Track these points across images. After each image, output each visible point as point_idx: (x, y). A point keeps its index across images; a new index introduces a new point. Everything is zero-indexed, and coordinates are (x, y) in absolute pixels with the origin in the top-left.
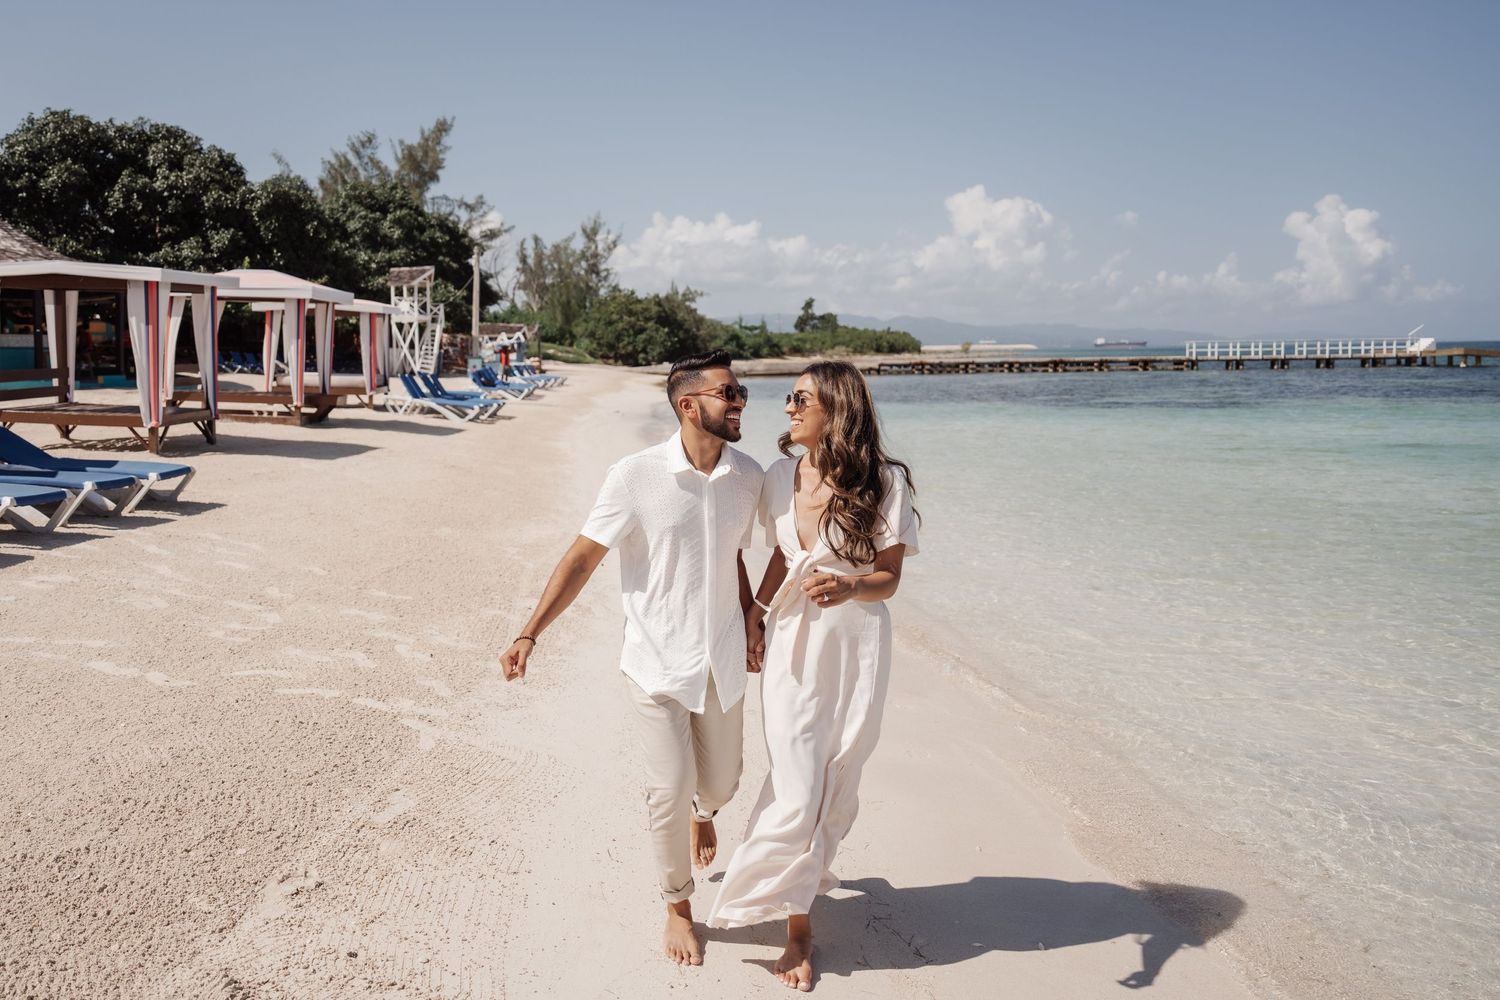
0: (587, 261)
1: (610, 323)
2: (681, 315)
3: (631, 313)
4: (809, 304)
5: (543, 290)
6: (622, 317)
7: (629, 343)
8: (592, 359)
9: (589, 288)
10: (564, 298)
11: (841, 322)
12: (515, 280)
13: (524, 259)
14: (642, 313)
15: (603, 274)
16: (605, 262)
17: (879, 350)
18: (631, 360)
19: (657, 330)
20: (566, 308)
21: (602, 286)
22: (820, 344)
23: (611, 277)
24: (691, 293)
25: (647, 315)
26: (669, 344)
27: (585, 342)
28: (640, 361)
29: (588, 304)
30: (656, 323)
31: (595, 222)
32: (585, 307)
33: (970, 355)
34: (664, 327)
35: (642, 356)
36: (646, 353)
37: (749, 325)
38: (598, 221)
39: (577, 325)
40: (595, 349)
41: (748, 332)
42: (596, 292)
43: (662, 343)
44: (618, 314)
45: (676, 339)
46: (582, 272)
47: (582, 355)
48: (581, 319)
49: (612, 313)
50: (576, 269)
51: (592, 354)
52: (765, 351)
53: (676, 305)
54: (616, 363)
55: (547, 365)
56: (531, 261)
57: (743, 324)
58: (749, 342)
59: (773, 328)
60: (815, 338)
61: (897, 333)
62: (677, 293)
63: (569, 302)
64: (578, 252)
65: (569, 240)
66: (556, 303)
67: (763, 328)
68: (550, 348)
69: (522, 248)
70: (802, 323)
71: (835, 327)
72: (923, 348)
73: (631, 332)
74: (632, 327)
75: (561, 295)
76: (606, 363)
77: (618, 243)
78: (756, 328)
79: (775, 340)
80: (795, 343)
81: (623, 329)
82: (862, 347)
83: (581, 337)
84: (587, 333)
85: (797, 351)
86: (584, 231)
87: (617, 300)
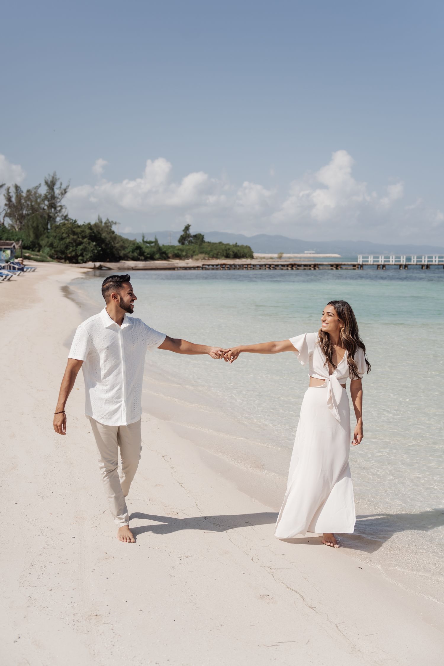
0: (49, 201)
1: (62, 239)
2: (104, 235)
3: (74, 233)
4: (187, 228)
5: (22, 217)
6: (69, 236)
7: (73, 251)
8: (51, 259)
9: (50, 217)
10: (35, 224)
11: (206, 239)
12: (4, 212)
13: (9, 199)
14: (80, 233)
15: (58, 209)
16: (59, 202)
17: (227, 257)
18: (73, 260)
19: (89, 243)
20: (36, 229)
21: (58, 216)
22: (191, 252)
23: (63, 210)
24: (109, 222)
25: (83, 234)
26: (96, 251)
27: (47, 250)
28: (79, 261)
29: (49, 227)
30: (89, 239)
31: (53, 177)
32: (48, 229)
33: (283, 260)
34: (93, 241)
35: (80, 258)
36: (83, 256)
37: (148, 240)
38: (55, 177)
39: (42, 240)
40: (53, 254)
41: (148, 245)
42: (54, 219)
43: (92, 251)
44: (66, 233)
45: (100, 249)
46: (46, 207)
47: (45, 257)
48: (45, 236)
49: (63, 233)
50: (42, 206)
51: (51, 257)
52: (157, 256)
53: (100, 229)
54: (65, 262)
55: (26, 262)
56: (13, 200)
57: (145, 240)
58: (147, 251)
59: (163, 242)
60: (189, 249)
61: (242, 247)
62: (101, 222)
63: (38, 226)
64: (43, 195)
65: (37, 188)
66: (30, 227)
67: (156, 242)
68: (26, 253)
69: (8, 193)
70: (182, 240)
71: (203, 241)
72: (255, 255)
73: (74, 245)
74: (75, 241)
75: (33, 222)
76: (59, 262)
77: (67, 190)
78: (152, 242)
79: (164, 250)
80: (176, 252)
81: (69, 243)
82: (217, 255)
83: (45, 246)
84: (48, 244)
85: (178, 256)
86: (46, 183)
87: (66, 226)
